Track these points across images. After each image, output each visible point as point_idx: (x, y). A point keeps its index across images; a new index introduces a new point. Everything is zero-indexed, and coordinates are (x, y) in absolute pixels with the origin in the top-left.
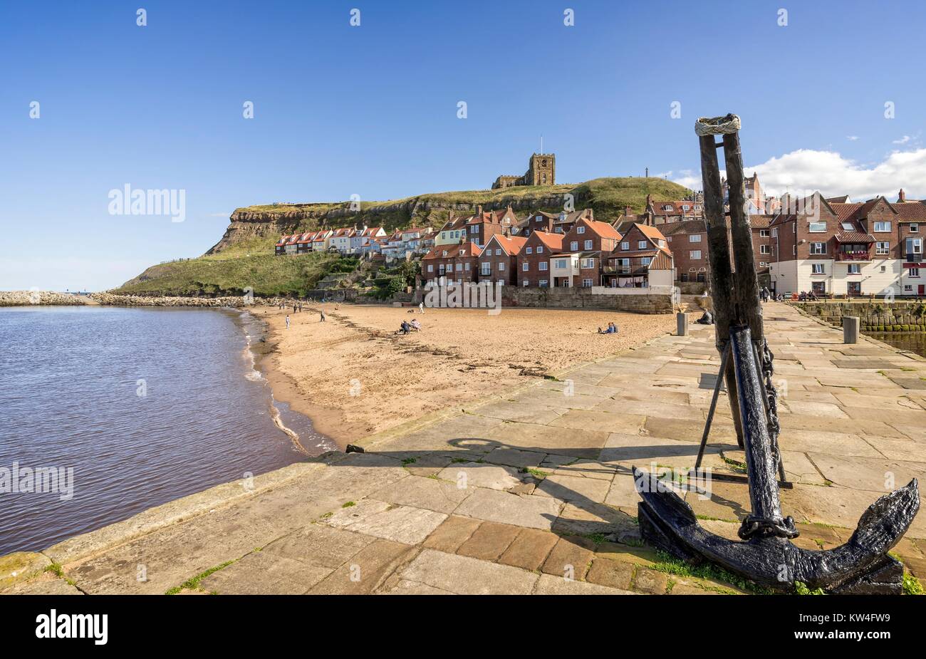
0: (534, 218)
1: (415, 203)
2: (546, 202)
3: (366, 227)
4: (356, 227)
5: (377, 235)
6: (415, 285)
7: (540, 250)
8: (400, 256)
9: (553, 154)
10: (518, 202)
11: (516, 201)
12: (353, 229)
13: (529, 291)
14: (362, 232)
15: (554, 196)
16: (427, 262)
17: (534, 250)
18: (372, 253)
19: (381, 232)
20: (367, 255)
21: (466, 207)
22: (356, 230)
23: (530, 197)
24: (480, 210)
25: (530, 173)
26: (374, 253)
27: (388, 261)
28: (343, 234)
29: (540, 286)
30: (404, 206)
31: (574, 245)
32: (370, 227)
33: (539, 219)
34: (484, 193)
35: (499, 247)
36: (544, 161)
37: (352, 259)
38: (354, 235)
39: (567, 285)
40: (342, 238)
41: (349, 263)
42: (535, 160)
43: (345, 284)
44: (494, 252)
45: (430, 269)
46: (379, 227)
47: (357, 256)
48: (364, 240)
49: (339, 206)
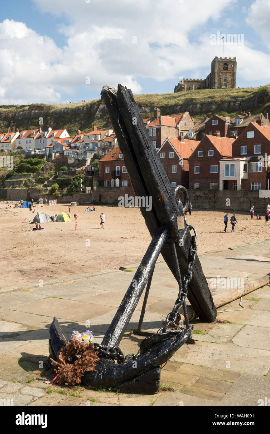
0: (210, 121)
1: (99, 105)
2: (226, 105)
3: (50, 129)
4: (41, 129)
5: (61, 137)
6: (93, 185)
7: (211, 154)
8: (81, 158)
9: (235, 58)
10: (199, 105)
11: (196, 104)
12: (39, 131)
13: (199, 193)
14: (47, 134)
15: (233, 100)
16: (104, 164)
17: (206, 153)
18: (55, 154)
19: (65, 134)
20: (50, 156)
21: (147, 110)
22: (41, 131)
23: (210, 100)
24: (159, 113)
25: (211, 77)
26: (58, 154)
27: (70, 161)
28: (29, 136)
29: (211, 188)
30: (87, 108)
31: (244, 149)
32: (54, 129)
33: (215, 123)
34: (166, 97)
35: (173, 151)
36: (226, 64)
37: (35, 160)
38: (40, 137)
39: (235, 188)
40: (28, 139)
41: (32, 164)
42: (217, 64)
43: (29, 184)
44: (167, 155)
45: (107, 170)
46: (63, 129)
47: (42, 156)
48: (49, 142)
49: (27, 108)
